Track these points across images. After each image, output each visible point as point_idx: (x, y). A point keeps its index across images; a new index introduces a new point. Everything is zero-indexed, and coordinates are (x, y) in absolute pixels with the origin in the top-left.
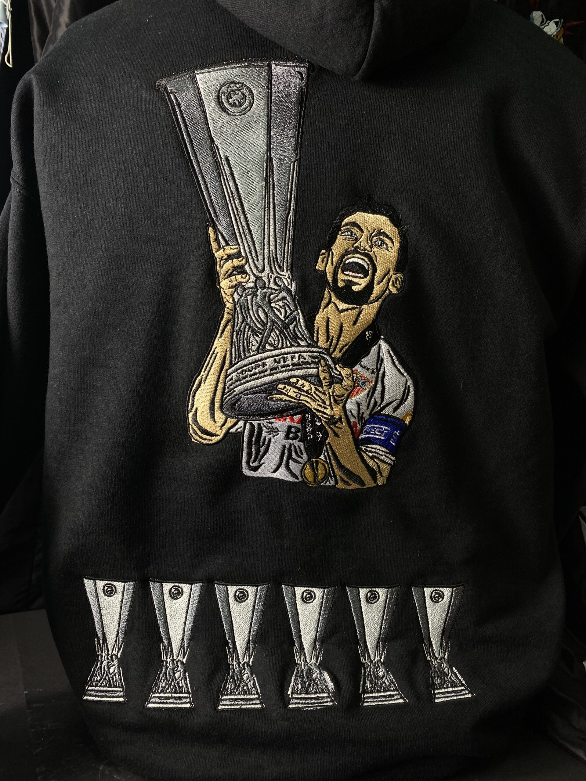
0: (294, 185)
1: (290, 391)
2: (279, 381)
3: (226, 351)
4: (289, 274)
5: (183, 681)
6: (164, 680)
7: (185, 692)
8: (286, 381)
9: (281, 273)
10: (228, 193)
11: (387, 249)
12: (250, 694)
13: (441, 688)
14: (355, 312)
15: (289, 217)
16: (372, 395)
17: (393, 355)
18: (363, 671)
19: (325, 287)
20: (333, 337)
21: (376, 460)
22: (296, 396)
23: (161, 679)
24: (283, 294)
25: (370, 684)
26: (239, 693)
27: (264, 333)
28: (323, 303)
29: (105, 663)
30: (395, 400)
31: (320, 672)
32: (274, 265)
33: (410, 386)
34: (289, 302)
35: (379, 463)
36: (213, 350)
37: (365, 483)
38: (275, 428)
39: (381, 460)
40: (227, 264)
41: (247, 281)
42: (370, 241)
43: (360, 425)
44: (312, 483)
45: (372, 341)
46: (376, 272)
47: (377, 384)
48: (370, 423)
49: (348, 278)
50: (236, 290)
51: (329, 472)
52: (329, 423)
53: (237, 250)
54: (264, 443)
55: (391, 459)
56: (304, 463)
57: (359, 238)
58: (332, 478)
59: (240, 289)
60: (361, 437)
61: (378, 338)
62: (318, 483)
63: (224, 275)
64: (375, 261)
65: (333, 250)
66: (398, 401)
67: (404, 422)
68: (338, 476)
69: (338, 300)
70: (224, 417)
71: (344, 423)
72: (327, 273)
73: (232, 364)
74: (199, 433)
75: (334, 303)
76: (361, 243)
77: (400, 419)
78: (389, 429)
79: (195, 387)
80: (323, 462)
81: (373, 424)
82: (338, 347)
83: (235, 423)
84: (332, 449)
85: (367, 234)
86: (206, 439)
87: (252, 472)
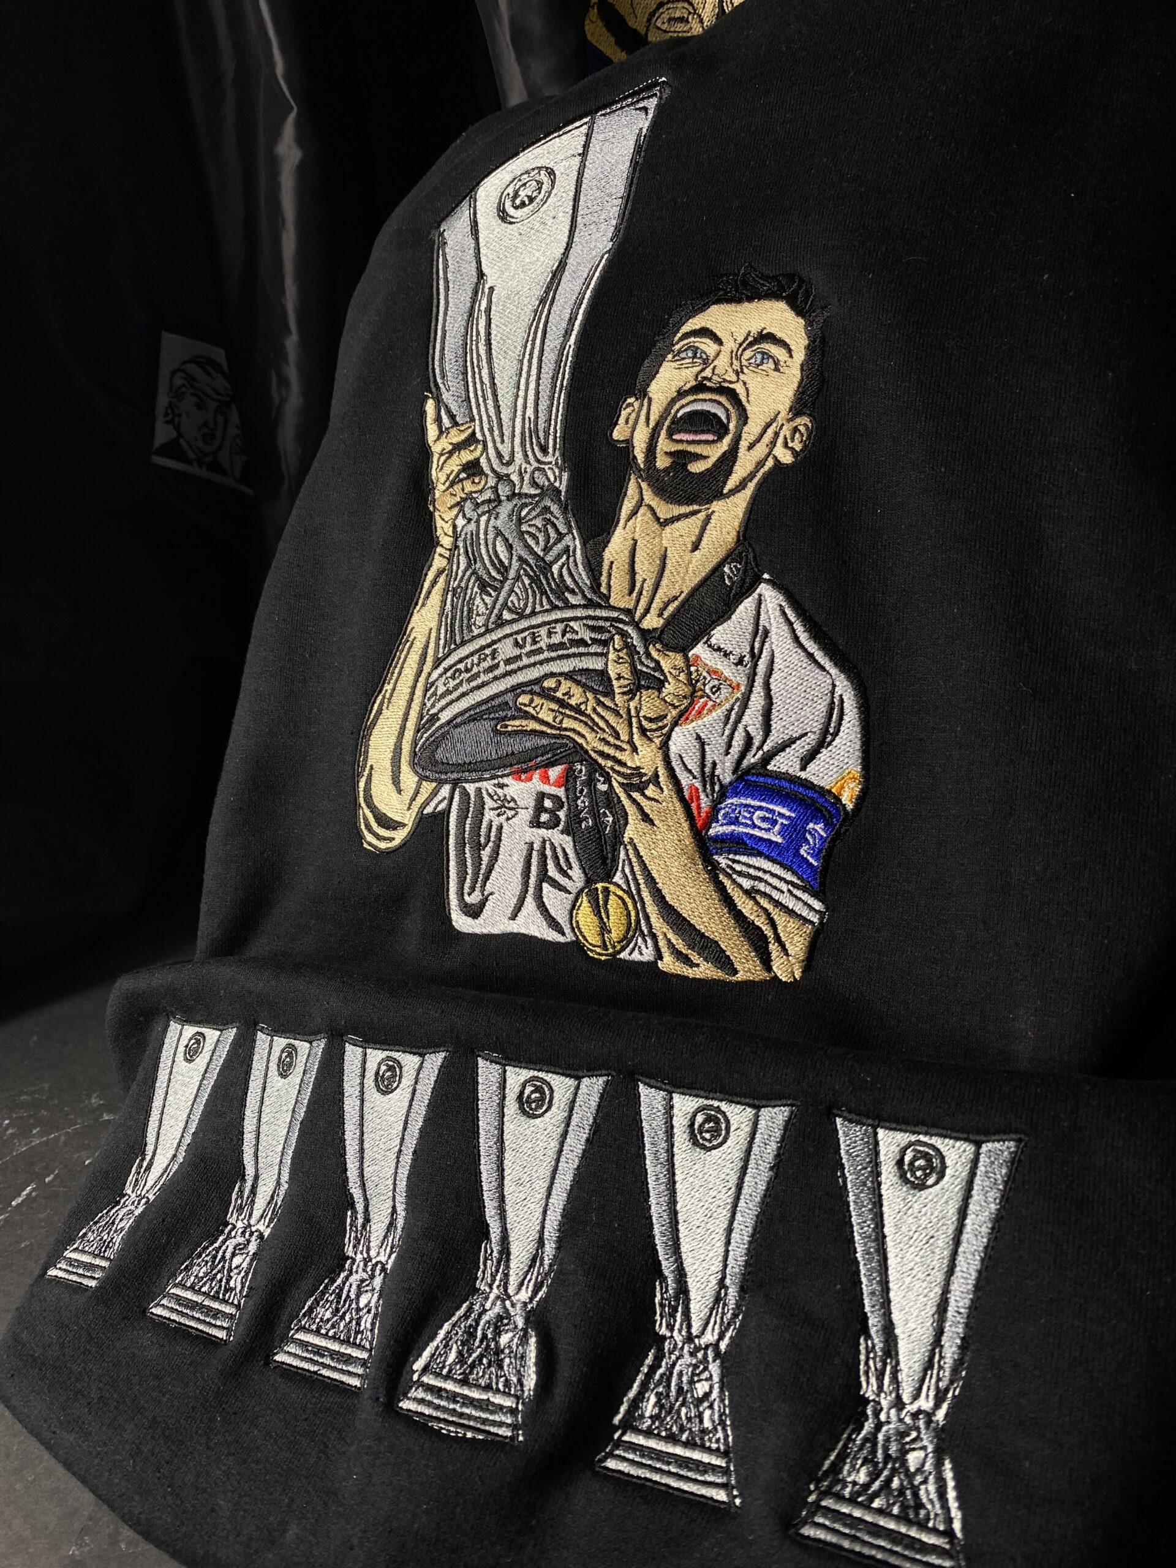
2: (521, 688)
3: (430, 634)
4: (557, 458)
9: (544, 459)
11: (775, 368)
16: (739, 720)
19: (630, 474)
20: (644, 581)
21: (763, 902)
24: (546, 501)
27: (502, 587)
28: (626, 509)
30: (804, 735)
33: (845, 698)
34: (554, 516)
35: (773, 910)
36: (407, 634)
37: (737, 966)
38: (509, 798)
39: (777, 904)
40: (450, 461)
41: (481, 488)
42: (737, 359)
43: (707, 796)
44: (598, 950)
45: (741, 587)
46: (745, 423)
47: (751, 691)
48: (736, 794)
49: (680, 447)
50: (462, 510)
51: (638, 922)
52: (628, 788)
53: (470, 431)
54: (489, 837)
55: (811, 907)
56: (574, 891)
57: (711, 358)
58: (646, 942)
59: (468, 505)
60: (716, 830)
61: (757, 580)
62: (611, 951)
63: (444, 484)
64: (744, 399)
65: (651, 395)
66: (813, 737)
67: (838, 799)
68: (660, 937)
69: (657, 499)
70: (416, 779)
71: (664, 787)
72: (636, 443)
73: (438, 659)
74: (374, 825)
75: (651, 508)
76: (715, 367)
77: (822, 788)
78: (793, 815)
79: (372, 717)
80: (620, 893)
81: (746, 796)
82: (654, 605)
83: (435, 793)
84: (639, 857)
85: (729, 345)
86: (385, 839)
87: (469, 920)
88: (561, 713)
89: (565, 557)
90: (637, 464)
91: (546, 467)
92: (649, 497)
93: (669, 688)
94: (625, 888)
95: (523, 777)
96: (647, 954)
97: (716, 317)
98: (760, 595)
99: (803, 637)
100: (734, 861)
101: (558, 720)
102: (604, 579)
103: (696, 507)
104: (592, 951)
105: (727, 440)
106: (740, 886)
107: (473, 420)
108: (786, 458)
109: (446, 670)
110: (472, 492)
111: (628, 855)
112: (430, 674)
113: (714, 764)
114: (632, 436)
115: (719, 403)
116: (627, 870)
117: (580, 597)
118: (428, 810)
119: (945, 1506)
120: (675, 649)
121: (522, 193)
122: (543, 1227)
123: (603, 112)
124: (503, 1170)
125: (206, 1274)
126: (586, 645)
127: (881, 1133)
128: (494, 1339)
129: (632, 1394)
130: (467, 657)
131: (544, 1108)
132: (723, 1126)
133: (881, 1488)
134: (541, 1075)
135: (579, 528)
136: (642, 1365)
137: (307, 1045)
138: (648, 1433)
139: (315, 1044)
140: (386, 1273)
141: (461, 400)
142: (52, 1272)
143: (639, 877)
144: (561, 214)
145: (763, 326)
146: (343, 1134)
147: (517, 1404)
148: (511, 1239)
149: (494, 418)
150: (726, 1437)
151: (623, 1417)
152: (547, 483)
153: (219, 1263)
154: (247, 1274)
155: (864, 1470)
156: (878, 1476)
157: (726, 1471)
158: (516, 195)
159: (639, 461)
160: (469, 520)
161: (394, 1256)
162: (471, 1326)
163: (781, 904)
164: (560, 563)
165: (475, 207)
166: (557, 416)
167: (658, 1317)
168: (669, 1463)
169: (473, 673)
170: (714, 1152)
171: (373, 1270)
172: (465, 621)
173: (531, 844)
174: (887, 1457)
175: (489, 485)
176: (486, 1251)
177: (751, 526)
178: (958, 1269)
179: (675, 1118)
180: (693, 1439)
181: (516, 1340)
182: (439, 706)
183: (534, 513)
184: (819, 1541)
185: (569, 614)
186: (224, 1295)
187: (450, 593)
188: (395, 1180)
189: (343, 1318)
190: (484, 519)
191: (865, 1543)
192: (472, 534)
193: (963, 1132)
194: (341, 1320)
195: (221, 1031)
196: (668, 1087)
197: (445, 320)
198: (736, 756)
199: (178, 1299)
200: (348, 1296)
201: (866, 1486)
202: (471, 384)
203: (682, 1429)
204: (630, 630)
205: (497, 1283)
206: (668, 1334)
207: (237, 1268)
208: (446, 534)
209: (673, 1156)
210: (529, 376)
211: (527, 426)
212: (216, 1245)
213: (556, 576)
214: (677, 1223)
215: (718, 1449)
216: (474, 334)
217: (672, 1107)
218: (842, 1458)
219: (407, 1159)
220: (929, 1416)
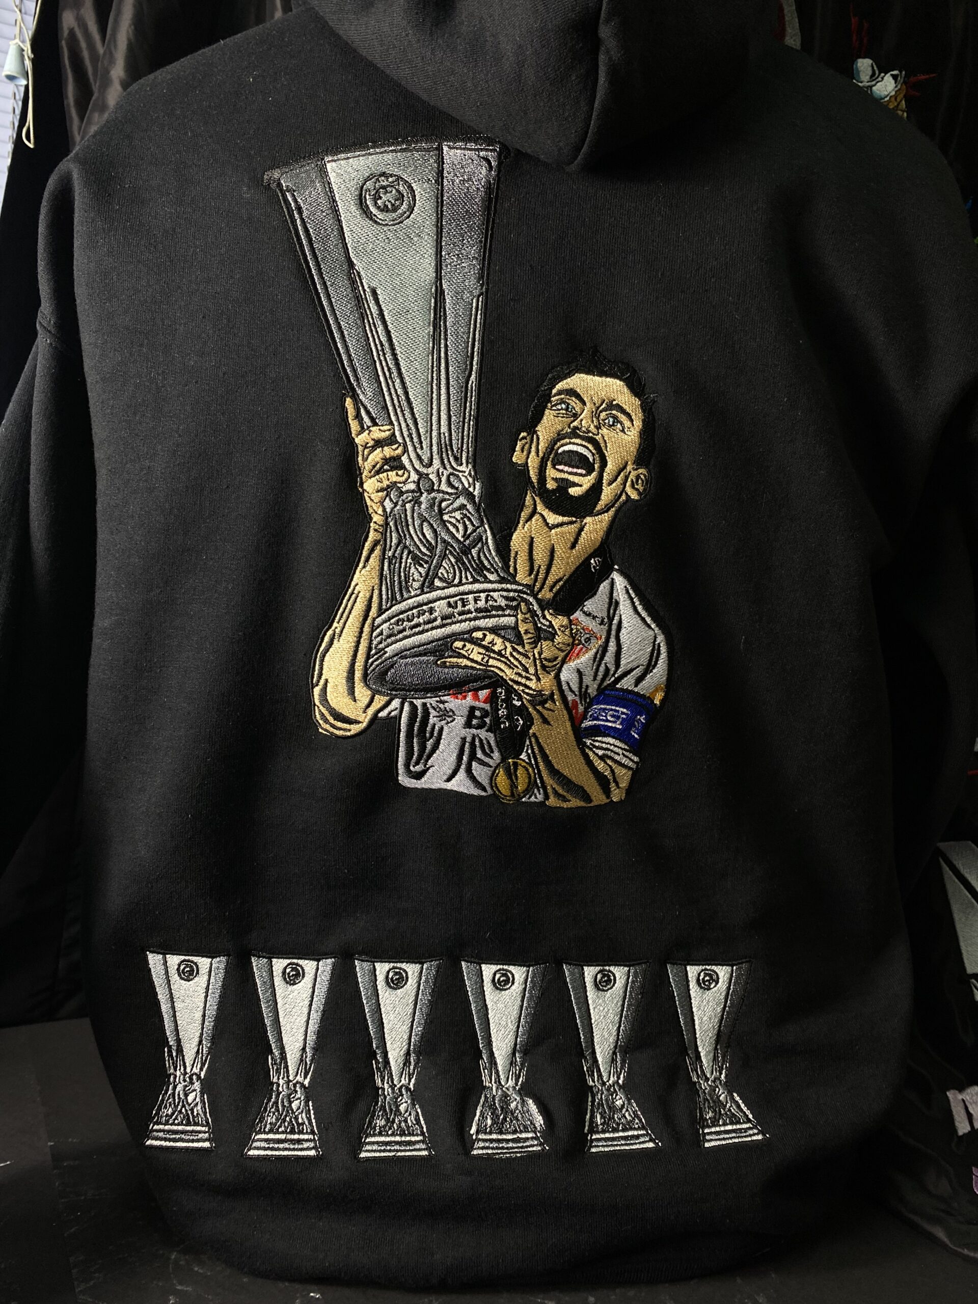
0: (477, 333)
1: (472, 652)
2: (455, 636)
3: (373, 590)
4: (470, 470)
5: (304, 1115)
6: (274, 1114)
7: (307, 1132)
8: (467, 637)
9: (459, 468)
10: (376, 345)
11: (623, 431)
12: (410, 1135)
13: (714, 1126)
14: (573, 528)
15: (470, 382)
16: (602, 658)
17: (633, 596)
18: (590, 1099)
19: (527, 490)
20: (540, 567)
21: (609, 762)
22: (482, 660)
23: (270, 1112)
24: (462, 500)
25: (601, 1119)
26: (393, 1133)
27: (432, 562)
28: (524, 515)
29: (180, 1088)
30: (638, 667)
31: (522, 1099)
32: (448, 455)
33: (661, 645)
34: (470, 513)
35: (614, 766)
36: (352, 587)
37: (593, 797)
38: (448, 710)
39: (616, 761)
40: (374, 454)
42: (596, 418)
43: (582, 705)
44: (507, 798)
45: (601, 574)
46: (606, 466)
47: (608, 641)
48: (599, 702)
49: (562, 475)
52: (534, 703)
53: (390, 432)
54: (433, 733)
55: (633, 761)
56: (494, 765)
57: (579, 413)
58: (539, 790)
59: (394, 492)
61: (611, 569)
62: (517, 798)
64: (603, 448)
65: (538, 433)
66: (642, 667)
67: (652, 701)
68: (549, 787)
69: (546, 510)
70: (370, 692)
71: (557, 702)
72: (530, 467)
73: (383, 608)
74: (330, 719)
75: (542, 516)
76: (581, 421)
77: (645, 696)
78: (629, 713)
81: (604, 704)
82: (546, 584)
83: (387, 703)
84: (539, 743)
85: (591, 407)
86: (341, 729)
87: (413, 780)
94: (528, 761)
101: (485, 660)
120: (562, 614)
121: (384, 197)
143: (537, 755)
145: (613, 398)
159: (534, 481)
173: (465, 738)
175: (411, 479)
198: (599, 681)
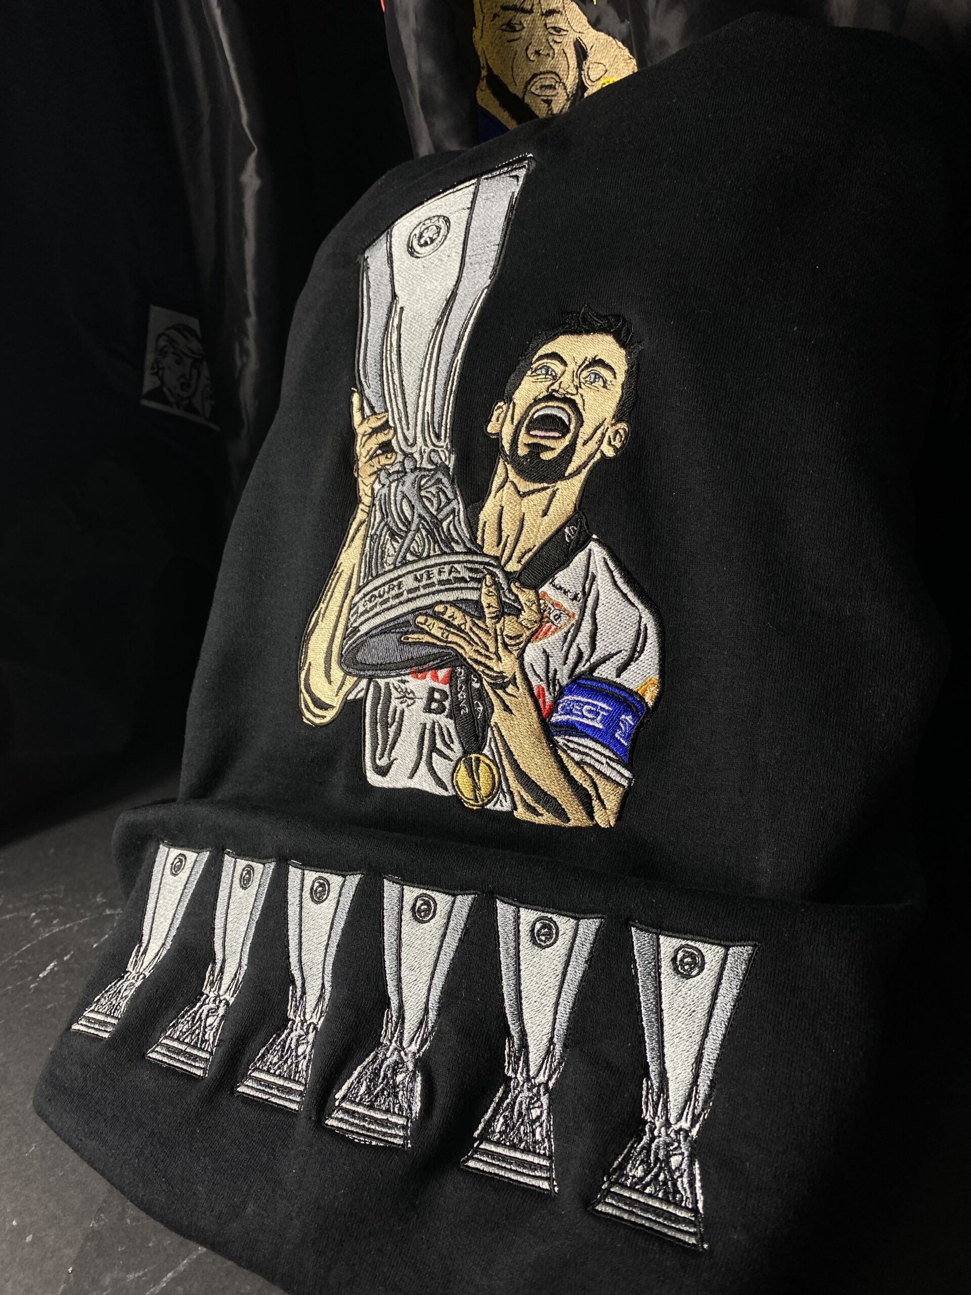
1: (433, 627)
3: (354, 568)
4: (447, 444)
11: (604, 386)
14: (546, 494)
15: (456, 361)
16: (574, 640)
19: (499, 458)
20: (508, 536)
24: (439, 475)
28: (496, 483)
30: (619, 652)
32: (429, 431)
33: (649, 627)
35: (596, 777)
36: (338, 565)
37: (569, 815)
38: (409, 691)
39: (599, 772)
40: (369, 441)
41: (393, 462)
42: (577, 377)
43: (550, 694)
44: (471, 802)
45: (577, 544)
46: (582, 425)
47: (582, 619)
48: (571, 692)
49: (535, 440)
50: (378, 477)
51: (500, 783)
52: (494, 686)
53: (385, 419)
54: (394, 718)
55: (622, 775)
56: (455, 759)
57: (559, 375)
58: (505, 797)
59: (383, 474)
60: (556, 718)
61: (588, 539)
62: (480, 803)
63: (365, 457)
64: (581, 408)
65: (515, 401)
66: (625, 653)
67: (642, 698)
68: (516, 794)
69: (518, 477)
70: (342, 674)
71: (520, 687)
72: (504, 436)
73: (360, 587)
74: (312, 706)
75: (512, 482)
76: (561, 383)
77: (632, 690)
78: (611, 709)
79: (311, 627)
80: (488, 762)
81: (578, 695)
82: (515, 554)
83: (355, 685)
84: (502, 736)
85: (572, 367)
86: (319, 716)
87: (380, 777)
88: (448, 631)
89: (452, 516)
90: (504, 451)
91: (440, 450)
92: (512, 475)
93: (524, 615)
94: (491, 758)
95: (419, 676)
96: (506, 806)
97: (563, 344)
98: (590, 550)
99: (620, 582)
100: (569, 741)
101: (445, 636)
102: (479, 534)
103: (545, 485)
104: (467, 803)
105: (569, 437)
106: (573, 759)
107: (387, 411)
108: (610, 453)
109: (365, 595)
110: (385, 465)
111: (493, 735)
112: (353, 597)
113: (556, 671)
114: (501, 431)
115: (563, 409)
116: (493, 745)
117: (462, 546)
118: (351, 697)
119: (694, 1193)
120: (529, 587)
121: (426, 235)
122: (428, 1000)
123: (486, 176)
124: (400, 959)
125: (188, 1030)
126: (466, 582)
127: (662, 938)
128: (392, 1078)
129: (487, 1117)
130: (380, 586)
131: (430, 916)
132: (554, 931)
133: (651, 1180)
134: (428, 892)
135: (462, 496)
136: (495, 1096)
137: (262, 866)
138: (498, 1143)
139: (267, 865)
140: (317, 1031)
141: (378, 395)
142: (75, 1027)
143: (501, 751)
144: (454, 254)
145: (596, 354)
146: (287, 931)
147: (407, 1122)
148: (405, 1008)
149: (402, 411)
150: (550, 1146)
151: (481, 1132)
152: (440, 462)
153: (197, 1022)
154: (217, 1030)
155: (641, 1168)
156: (650, 1172)
157: (549, 1169)
158: (421, 236)
159: (506, 449)
160: (383, 485)
161: (322, 1019)
162: (376, 1068)
163: (601, 772)
164: (448, 521)
165: (391, 242)
166: (447, 413)
167: (506, 1064)
168: (511, 1164)
169: (384, 598)
170: (547, 949)
171: (308, 1029)
172: (379, 560)
173: (425, 724)
174: (657, 1159)
175: (398, 460)
176: (388, 1016)
177: (584, 500)
178: (710, 1033)
179: (521, 925)
180: (528, 1147)
181: (407, 1079)
182: (359, 621)
183: (430, 483)
184: (608, 1214)
185: (454, 558)
186: (201, 1045)
187: (369, 539)
188: (324, 965)
189: (286, 1062)
190: (394, 485)
191: (638, 1216)
192: (385, 496)
193: (717, 939)
194: (285, 1064)
195: (198, 853)
196: (516, 903)
197: (367, 331)
198: (571, 666)
199: (168, 1047)
200: (290, 1047)
201: (641, 1179)
202: (385, 384)
203: (521, 1141)
204: (497, 571)
205: (395, 1039)
206: (514, 1076)
207: (210, 1026)
208: (366, 495)
209: (519, 952)
210: (428, 381)
211: (426, 418)
212: (195, 1009)
213: (445, 530)
214: (521, 998)
215: (545, 1154)
216: (389, 345)
217: (519, 918)
218: (626, 1160)
219: (333, 950)
220: (687, 1132)
